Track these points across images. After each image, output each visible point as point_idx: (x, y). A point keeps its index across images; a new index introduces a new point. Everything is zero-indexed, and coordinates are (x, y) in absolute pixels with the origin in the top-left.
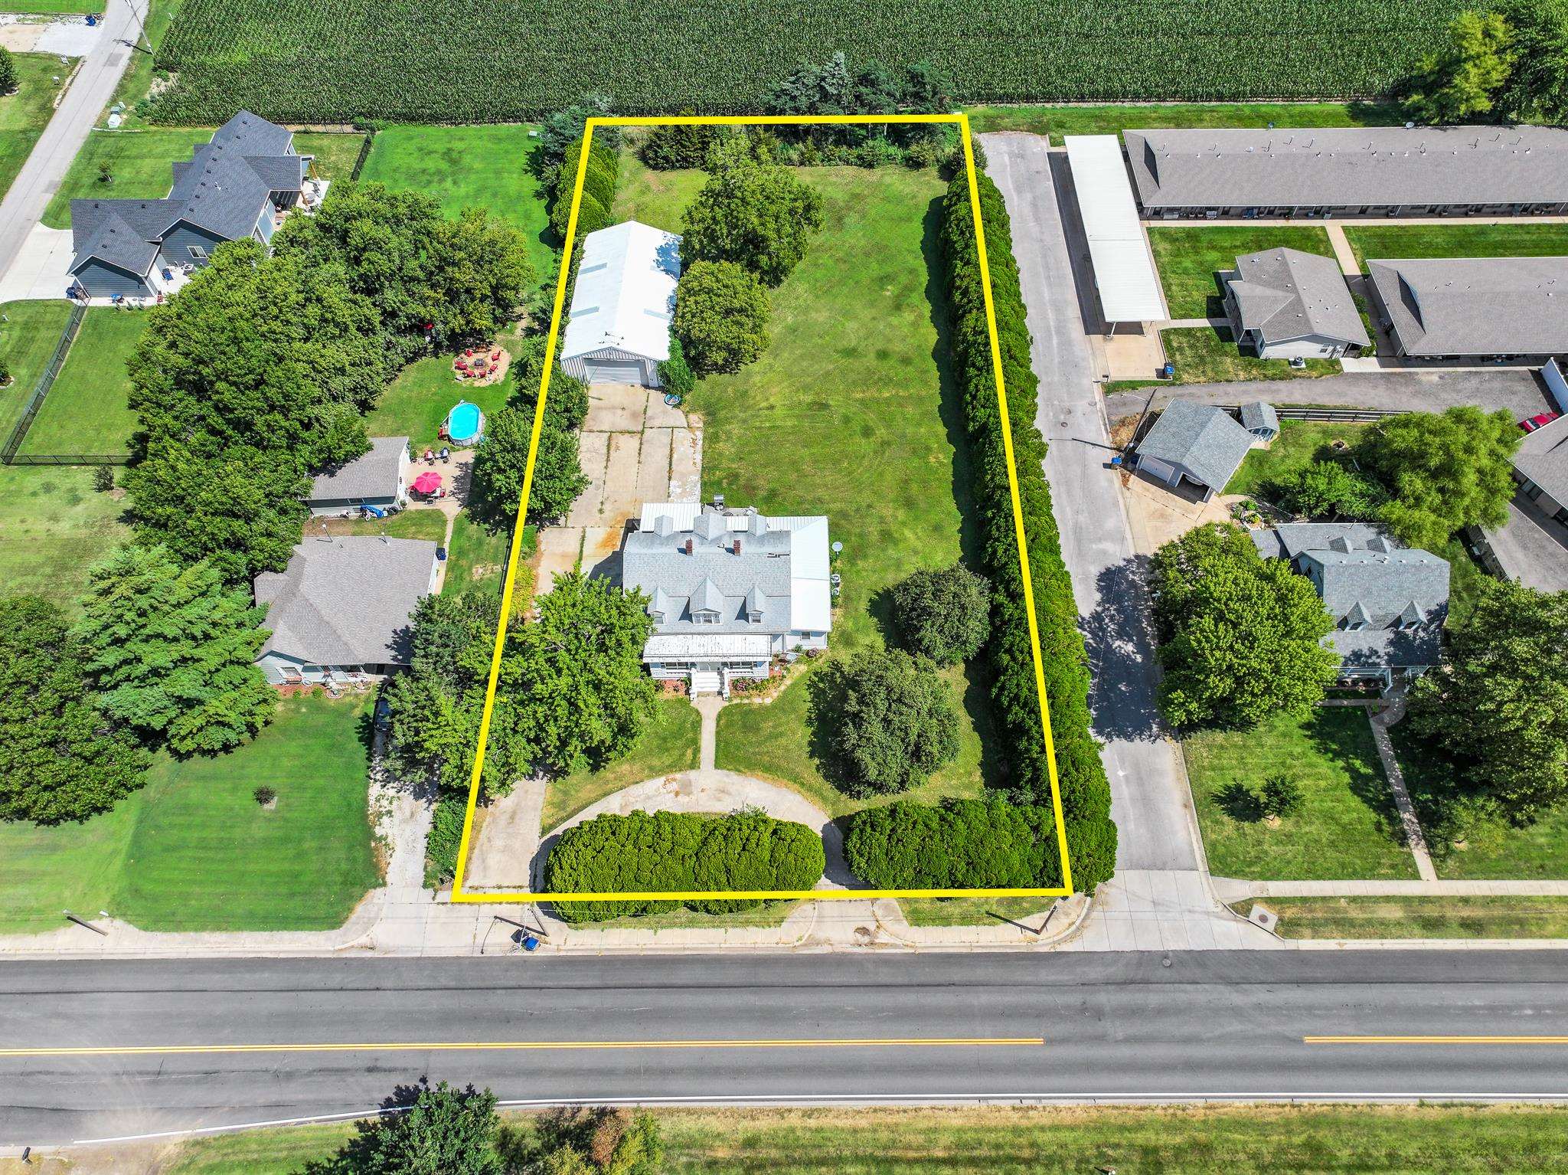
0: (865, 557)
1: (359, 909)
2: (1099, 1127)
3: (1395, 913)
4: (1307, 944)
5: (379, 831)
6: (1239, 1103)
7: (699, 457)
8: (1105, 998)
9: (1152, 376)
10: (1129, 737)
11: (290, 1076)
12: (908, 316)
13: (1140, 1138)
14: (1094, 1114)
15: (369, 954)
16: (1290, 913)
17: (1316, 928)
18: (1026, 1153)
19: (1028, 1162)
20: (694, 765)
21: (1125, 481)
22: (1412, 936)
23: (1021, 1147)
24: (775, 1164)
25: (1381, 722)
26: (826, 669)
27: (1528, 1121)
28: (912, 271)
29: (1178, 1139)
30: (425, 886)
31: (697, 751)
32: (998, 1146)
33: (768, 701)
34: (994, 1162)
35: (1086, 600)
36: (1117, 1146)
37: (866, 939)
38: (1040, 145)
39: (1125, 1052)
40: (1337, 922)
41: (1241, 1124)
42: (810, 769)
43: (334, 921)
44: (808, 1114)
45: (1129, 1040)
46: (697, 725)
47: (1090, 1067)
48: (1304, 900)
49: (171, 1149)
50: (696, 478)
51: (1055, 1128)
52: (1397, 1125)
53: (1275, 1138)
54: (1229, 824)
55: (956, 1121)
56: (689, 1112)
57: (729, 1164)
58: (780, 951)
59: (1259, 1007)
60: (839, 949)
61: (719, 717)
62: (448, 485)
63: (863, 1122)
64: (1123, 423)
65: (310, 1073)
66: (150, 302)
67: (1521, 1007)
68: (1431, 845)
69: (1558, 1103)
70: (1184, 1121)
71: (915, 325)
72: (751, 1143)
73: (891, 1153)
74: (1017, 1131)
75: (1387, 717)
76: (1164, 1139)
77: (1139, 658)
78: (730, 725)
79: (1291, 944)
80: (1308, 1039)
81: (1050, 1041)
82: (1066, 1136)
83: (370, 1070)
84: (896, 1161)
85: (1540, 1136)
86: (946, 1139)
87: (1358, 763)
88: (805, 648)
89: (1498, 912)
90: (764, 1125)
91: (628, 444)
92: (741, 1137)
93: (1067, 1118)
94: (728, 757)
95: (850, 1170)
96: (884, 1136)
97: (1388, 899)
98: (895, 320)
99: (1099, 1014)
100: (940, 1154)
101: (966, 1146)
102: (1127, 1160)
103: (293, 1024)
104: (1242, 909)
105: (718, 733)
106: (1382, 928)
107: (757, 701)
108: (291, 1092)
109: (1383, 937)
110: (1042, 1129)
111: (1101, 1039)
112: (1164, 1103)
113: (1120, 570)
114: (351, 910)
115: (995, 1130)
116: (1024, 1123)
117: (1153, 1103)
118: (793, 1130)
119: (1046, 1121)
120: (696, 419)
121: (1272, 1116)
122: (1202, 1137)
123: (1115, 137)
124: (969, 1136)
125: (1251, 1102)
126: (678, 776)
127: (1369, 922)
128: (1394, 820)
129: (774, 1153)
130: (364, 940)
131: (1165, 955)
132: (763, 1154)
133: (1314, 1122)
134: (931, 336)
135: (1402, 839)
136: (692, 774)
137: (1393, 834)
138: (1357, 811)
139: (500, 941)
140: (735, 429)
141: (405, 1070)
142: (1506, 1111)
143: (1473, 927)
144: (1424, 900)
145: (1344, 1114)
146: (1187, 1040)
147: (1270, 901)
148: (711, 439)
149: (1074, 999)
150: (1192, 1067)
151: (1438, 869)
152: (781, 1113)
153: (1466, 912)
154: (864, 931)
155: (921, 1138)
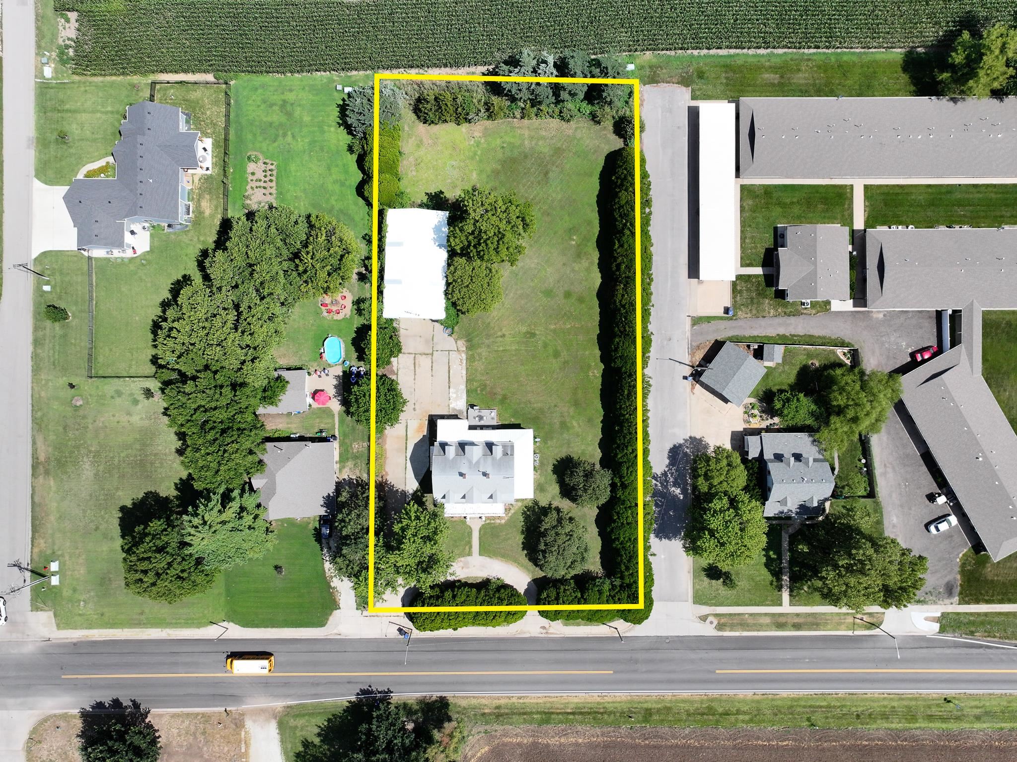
1: (331, 618)
2: (630, 702)
3: (767, 620)
5: (332, 585)
6: (685, 694)
7: (464, 372)
8: (640, 656)
9: (720, 312)
10: (669, 539)
13: (645, 706)
14: (629, 698)
15: (339, 637)
16: (722, 621)
18: (602, 710)
19: (602, 713)
20: (470, 554)
21: (693, 388)
22: (772, 630)
23: (600, 708)
24: (507, 714)
25: (787, 532)
26: (531, 504)
28: (589, 223)
29: (659, 706)
30: (357, 609)
31: (471, 547)
32: (591, 708)
33: (503, 521)
34: (589, 713)
35: (660, 463)
36: (637, 708)
37: (545, 631)
39: (645, 676)
41: (684, 701)
42: (522, 555)
43: (322, 623)
44: (520, 698)
45: (647, 672)
46: (470, 534)
47: (630, 682)
48: (731, 615)
49: (279, 709)
51: (613, 702)
52: (744, 701)
53: (696, 705)
54: (706, 580)
55: (576, 700)
56: (474, 697)
57: (490, 714)
58: (509, 636)
59: (701, 659)
60: (533, 635)
61: (480, 530)
63: (541, 701)
64: (698, 347)
67: (805, 658)
69: (806, 693)
70: (663, 700)
72: (498, 707)
73: (551, 710)
74: (598, 703)
76: (654, 706)
77: (681, 497)
78: (485, 534)
80: (717, 672)
81: (615, 672)
82: (617, 705)
84: (552, 713)
85: (795, 704)
86: (572, 706)
87: (771, 553)
89: (810, 620)
90: (502, 702)
91: (425, 362)
92: (494, 705)
93: (618, 699)
94: (485, 550)
95: (535, 716)
96: (548, 705)
97: (766, 614)
99: (636, 662)
100: (569, 711)
101: (579, 708)
102: (639, 713)
104: (704, 618)
105: (480, 538)
106: (760, 627)
107: (498, 521)
109: (759, 631)
110: (609, 703)
111: (635, 671)
112: (656, 694)
114: (328, 619)
115: (591, 703)
116: (602, 701)
117: (652, 694)
118: (514, 703)
119: (610, 700)
120: (462, 344)
121: (697, 698)
122: (668, 705)
123: (733, 105)
124: (580, 705)
125: (690, 694)
126: (462, 559)
129: (506, 711)
130: (335, 631)
131: (667, 637)
132: (502, 711)
133: (712, 700)
136: (469, 558)
141: (362, 683)
142: (785, 696)
145: (724, 698)
146: (670, 672)
148: (470, 359)
149: (627, 656)
150: (670, 681)
151: (790, 601)
152: (509, 698)
154: (544, 628)
155: (562, 706)
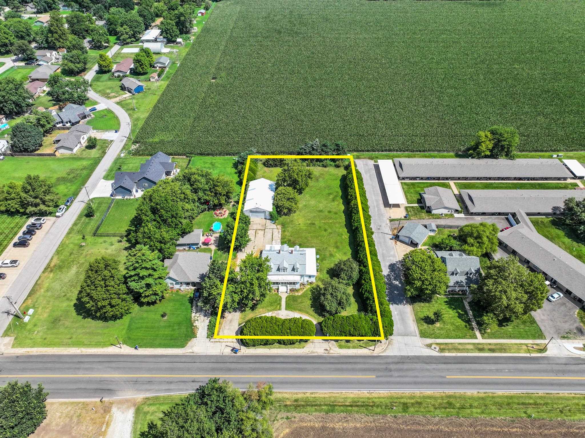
0: (325, 260)
1: (189, 343)
2: (391, 398)
3: (471, 347)
4: (447, 354)
5: (194, 324)
6: (428, 392)
7: (280, 236)
8: (392, 366)
9: (403, 218)
10: (397, 304)
11: (171, 383)
12: (336, 203)
13: (402, 401)
14: (390, 394)
15: (192, 354)
16: (442, 347)
17: (449, 350)
18: (371, 404)
19: (372, 406)
20: (280, 309)
21: (396, 243)
22: (475, 352)
23: (370, 403)
24: (303, 406)
25: (466, 301)
26: (315, 287)
27: (507, 397)
28: (337, 192)
29: (413, 401)
30: (207, 338)
31: (280, 306)
32: (364, 402)
33: (300, 294)
34: (362, 406)
35: (386, 271)
36: (396, 403)
37: (327, 352)
38: (371, 163)
39: (398, 379)
40: (455, 349)
41: (430, 397)
42: (311, 311)
43: (183, 346)
44: (312, 393)
45: (399, 377)
46: (280, 299)
47: (388, 383)
48: (446, 344)
49: (139, 400)
50: (279, 241)
51: (379, 398)
52: (472, 398)
53: (439, 401)
54: (425, 326)
55: (352, 396)
56: (279, 393)
57: (290, 406)
58: (304, 354)
59: (434, 369)
60: (319, 354)
61: (286, 298)
62: (212, 242)
63: (326, 396)
64: (395, 229)
65: (177, 382)
66: (132, 197)
67: (504, 369)
68: (480, 331)
69: (515, 393)
70: (414, 396)
71: (338, 205)
72: (296, 400)
73: (334, 404)
74: (368, 398)
75: (468, 300)
76: (409, 401)
77: (400, 285)
78: (289, 300)
79: (443, 354)
80: (447, 377)
81: (377, 377)
82: (383, 400)
83: (193, 381)
84: (336, 405)
85: (511, 401)
86: (349, 400)
87: (460, 311)
88: (310, 281)
89: (498, 347)
90: (300, 396)
91: (261, 233)
92: (293, 399)
93: (382, 396)
94: (288, 307)
95: (323, 407)
96: (333, 399)
97: (469, 344)
98: (333, 204)
99: (390, 370)
100: (348, 404)
101: (355, 402)
102: (399, 406)
103: (172, 370)
104: (429, 346)
105: (286, 302)
106: (467, 351)
107: (297, 294)
108: (172, 386)
109: (468, 353)
110: (376, 398)
111: (391, 376)
112: (409, 392)
113: (394, 264)
114: (187, 343)
115: (363, 398)
116: (370, 396)
117: (406, 392)
118: (308, 397)
119: (376, 396)
120: (279, 227)
121: (438, 395)
122: (419, 400)
123: (391, 160)
124: (356, 399)
125: (432, 392)
126: (275, 312)
127: (464, 349)
128: (470, 325)
129: (302, 403)
130: (191, 351)
131: (408, 357)
132: (300, 403)
133: (450, 397)
134: (342, 208)
135: (473, 329)
136: (279, 311)
137: (470, 328)
138: (460, 322)
139: (228, 351)
140: (290, 229)
141: (202, 382)
142: (501, 394)
143: (492, 350)
144: (478, 344)
145: (457, 395)
146: (415, 377)
147: (437, 344)
148: (283, 231)
149: (384, 367)
150: (415, 383)
151: (482, 336)
152: (304, 393)
153: (490, 347)
154: (326, 350)
155: (343, 400)
